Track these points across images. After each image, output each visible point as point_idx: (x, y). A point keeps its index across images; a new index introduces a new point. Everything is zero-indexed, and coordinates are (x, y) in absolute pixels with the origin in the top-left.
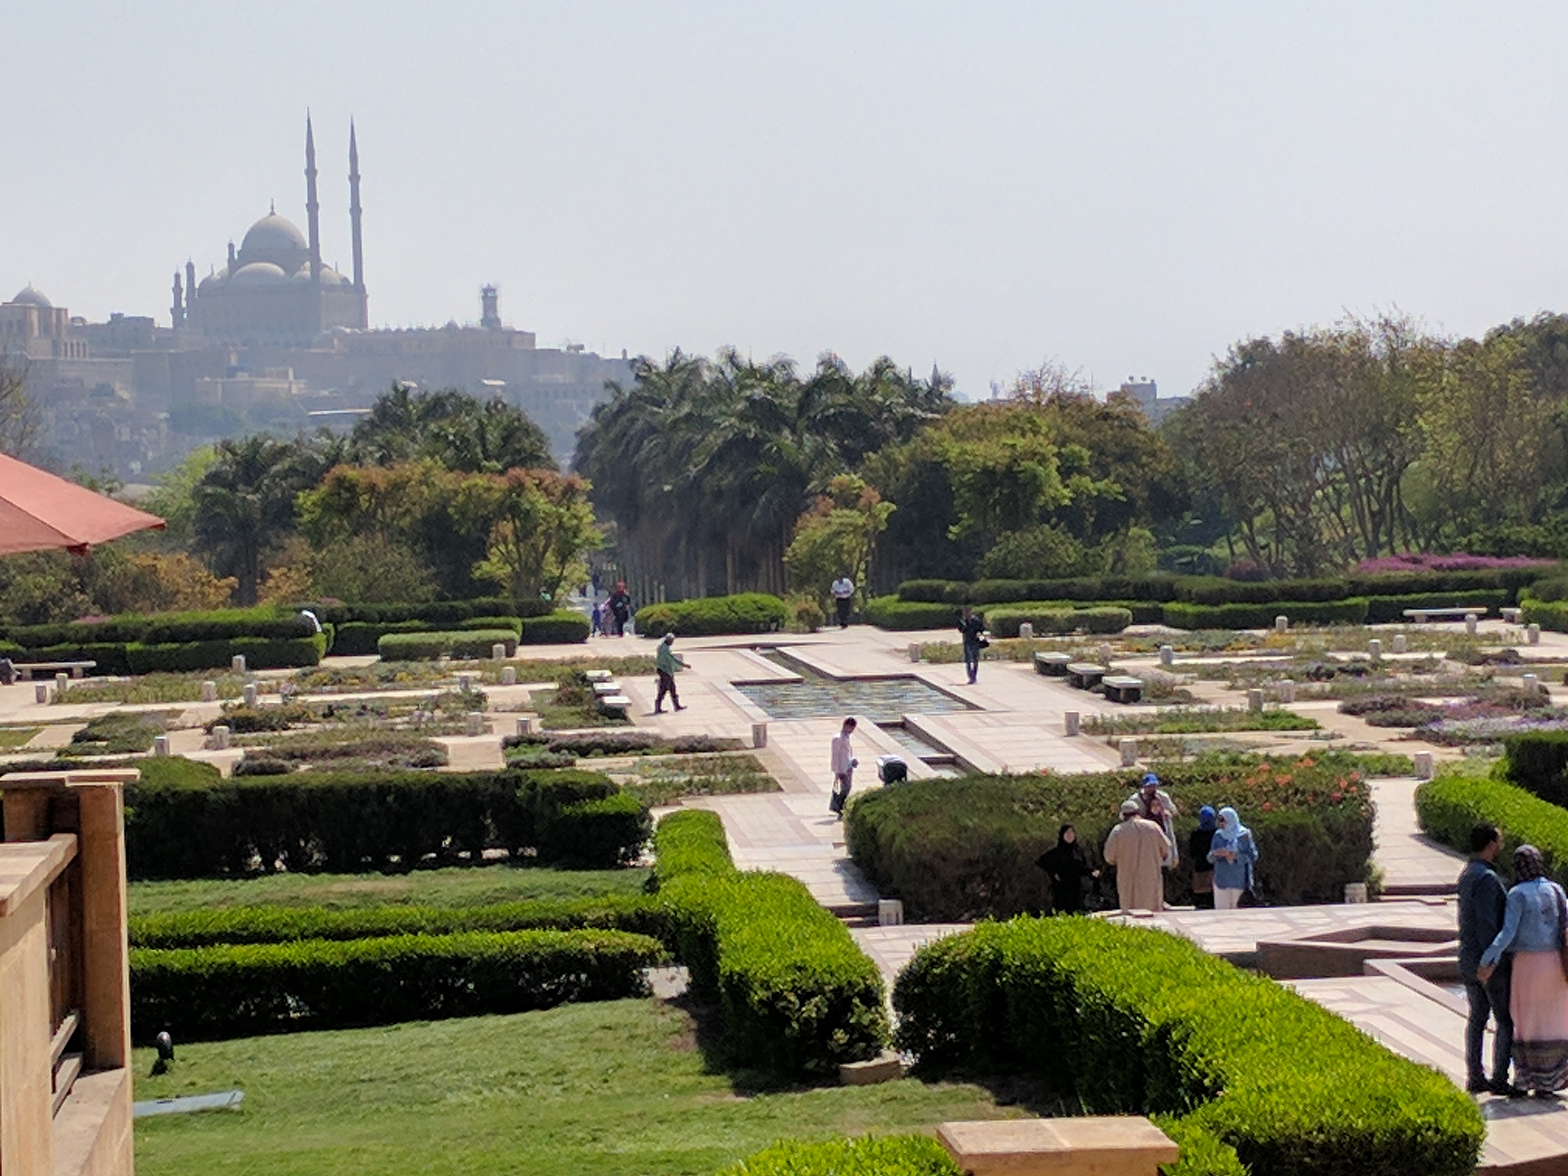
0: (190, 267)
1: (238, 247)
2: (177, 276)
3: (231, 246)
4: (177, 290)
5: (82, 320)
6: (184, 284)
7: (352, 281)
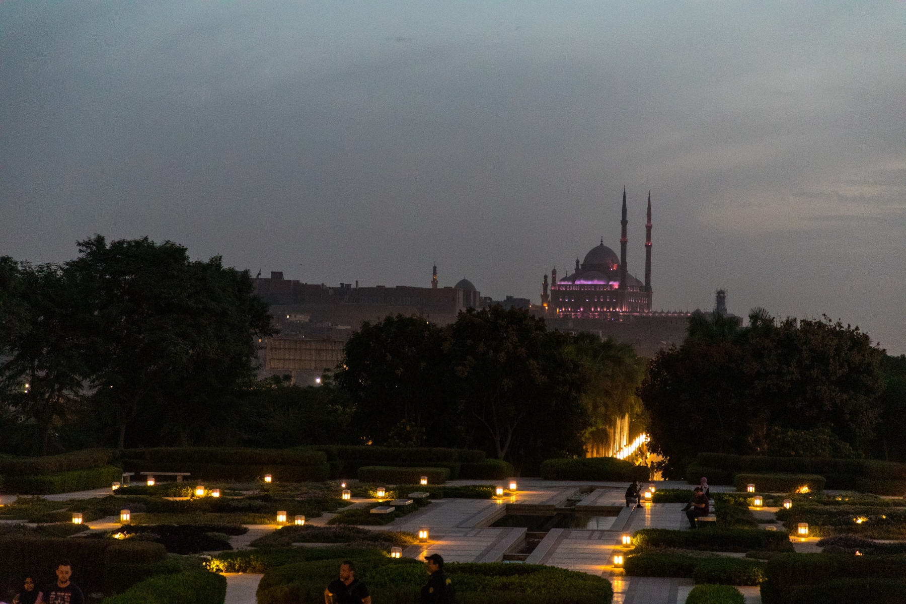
0: (554, 272)
1: (581, 262)
2: (546, 277)
3: (578, 262)
4: (545, 285)
5: (490, 299)
6: (550, 281)
7: (644, 284)
